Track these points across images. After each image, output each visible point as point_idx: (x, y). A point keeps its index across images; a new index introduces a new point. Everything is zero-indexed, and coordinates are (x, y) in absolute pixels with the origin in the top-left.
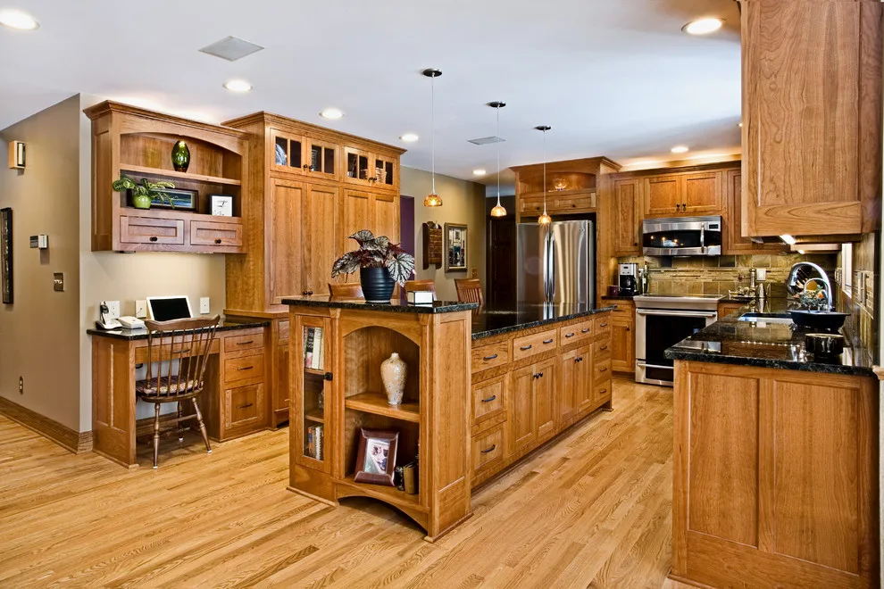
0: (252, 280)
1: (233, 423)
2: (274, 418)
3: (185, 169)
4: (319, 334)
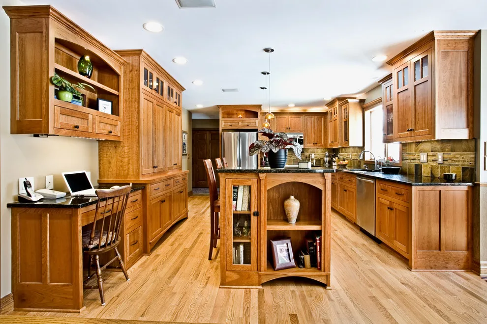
1: (130, 256)
2: (149, 247)
3: (89, 77)
4: (243, 189)
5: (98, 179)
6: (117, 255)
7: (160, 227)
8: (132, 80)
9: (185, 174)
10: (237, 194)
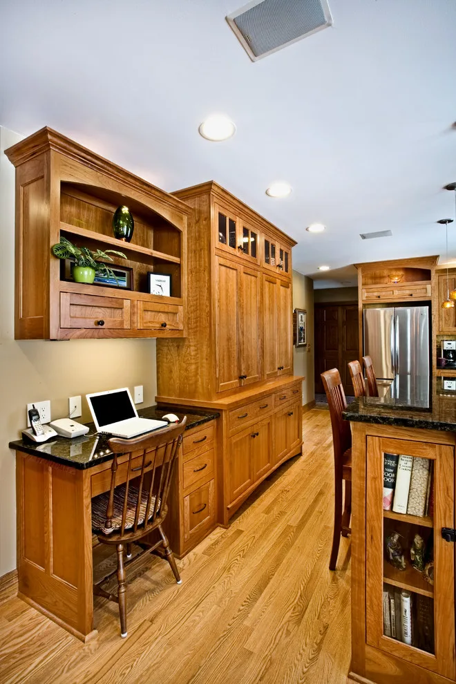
0: (193, 367)
1: (190, 532)
2: (226, 515)
3: (128, 240)
4: (410, 464)
5: (156, 395)
6: (161, 538)
7: (250, 478)
8: (199, 236)
9: (299, 382)
10: (395, 472)
